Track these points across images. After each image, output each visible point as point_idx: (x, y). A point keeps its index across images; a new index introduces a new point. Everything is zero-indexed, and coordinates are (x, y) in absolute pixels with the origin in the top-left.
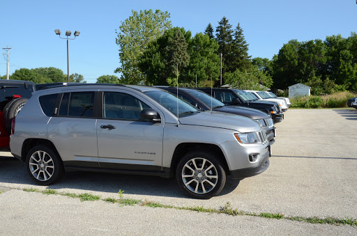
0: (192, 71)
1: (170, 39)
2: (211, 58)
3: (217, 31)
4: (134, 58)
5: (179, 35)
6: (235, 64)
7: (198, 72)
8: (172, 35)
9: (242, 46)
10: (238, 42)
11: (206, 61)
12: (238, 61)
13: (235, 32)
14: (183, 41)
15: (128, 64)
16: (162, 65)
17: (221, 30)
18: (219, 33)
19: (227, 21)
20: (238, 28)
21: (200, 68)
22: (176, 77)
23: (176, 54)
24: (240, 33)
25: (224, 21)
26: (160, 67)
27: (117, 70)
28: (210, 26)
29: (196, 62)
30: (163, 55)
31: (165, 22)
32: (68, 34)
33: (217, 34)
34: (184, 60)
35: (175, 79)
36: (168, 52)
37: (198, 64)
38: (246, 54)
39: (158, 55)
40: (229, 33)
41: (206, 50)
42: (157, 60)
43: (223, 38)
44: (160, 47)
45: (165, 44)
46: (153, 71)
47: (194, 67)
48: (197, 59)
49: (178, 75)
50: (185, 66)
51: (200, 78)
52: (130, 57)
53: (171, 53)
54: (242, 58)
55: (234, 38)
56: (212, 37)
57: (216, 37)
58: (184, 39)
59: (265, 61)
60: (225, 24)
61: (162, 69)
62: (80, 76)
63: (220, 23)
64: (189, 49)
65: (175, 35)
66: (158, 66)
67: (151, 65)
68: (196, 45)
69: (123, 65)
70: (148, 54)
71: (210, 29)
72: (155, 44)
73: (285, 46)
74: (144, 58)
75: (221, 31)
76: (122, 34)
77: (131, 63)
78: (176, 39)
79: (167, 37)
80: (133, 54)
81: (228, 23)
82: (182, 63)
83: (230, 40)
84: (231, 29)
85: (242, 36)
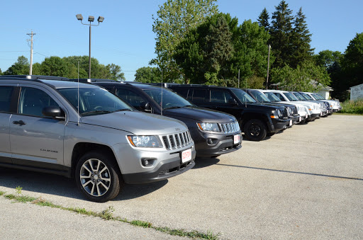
0: (235, 65)
1: (212, 27)
2: (260, 50)
3: (273, 17)
4: (171, 48)
5: (222, 23)
6: (293, 58)
7: (242, 67)
8: (214, 22)
9: (303, 36)
10: (298, 31)
11: (253, 53)
12: (297, 55)
13: (295, 19)
14: (226, 30)
15: (166, 55)
16: (201, 57)
17: (278, 16)
18: (275, 20)
19: (286, 6)
20: (300, 14)
21: (245, 62)
22: (215, 71)
23: (217, 44)
24: (301, 20)
25: (283, 6)
26: (197, 60)
27: (153, 62)
28: (265, 11)
29: (241, 55)
30: (202, 46)
31: (211, 7)
32: (91, 20)
33: (272, 22)
34: (226, 52)
35: (215, 74)
36: (208, 43)
37: (242, 57)
38: (308, 46)
39: (196, 46)
40: (288, 20)
41: (254, 41)
42: (195, 51)
43: (280, 27)
44: (200, 37)
45: (205, 33)
46: (190, 64)
47: (237, 61)
48: (242, 51)
49: (218, 69)
50: (228, 59)
51: (244, 74)
52: (167, 47)
53: (211, 43)
54: (302, 51)
55: (293, 26)
56: (267, 24)
57: (271, 25)
58: (228, 28)
59: (336, 54)
60: (283, 9)
61: (200, 62)
62: (117, 67)
63: (278, 8)
64: (233, 39)
65: (217, 23)
66: (195, 59)
67: (188, 57)
68: (242, 35)
69: (159, 56)
70: (185, 45)
71: (264, 16)
72: (193, 32)
73: (358, 36)
74: (180, 48)
75: (278, 18)
76: (160, 20)
77: (168, 55)
78: (219, 27)
79: (208, 25)
80: (170, 44)
81: (287, 8)
82: (224, 56)
83: (288, 29)
84: (290, 15)
85: (304, 24)
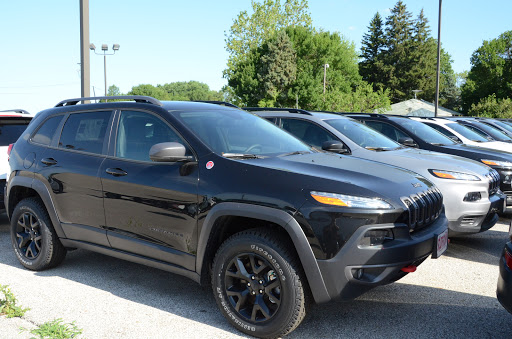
1: (269, 46)
3: (388, 23)
5: (281, 39)
10: (419, 40)
13: (415, 24)
16: (255, 82)
17: (393, 21)
18: (389, 26)
19: (403, 7)
20: (421, 17)
22: (271, 98)
23: (273, 66)
24: (422, 25)
25: (399, 8)
26: (250, 85)
28: (377, 16)
30: (257, 68)
32: (105, 49)
33: (386, 30)
35: (271, 102)
39: (251, 68)
40: (405, 26)
42: (249, 75)
47: (297, 84)
49: (276, 96)
53: (267, 64)
54: (423, 66)
56: (381, 33)
57: (385, 33)
60: (400, 12)
61: (254, 88)
63: (394, 11)
66: (247, 84)
71: (377, 22)
72: (254, 52)
75: (394, 24)
76: (233, 36)
78: (277, 44)
81: (405, 10)
82: (282, 79)
84: (410, 19)
85: (427, 30)
